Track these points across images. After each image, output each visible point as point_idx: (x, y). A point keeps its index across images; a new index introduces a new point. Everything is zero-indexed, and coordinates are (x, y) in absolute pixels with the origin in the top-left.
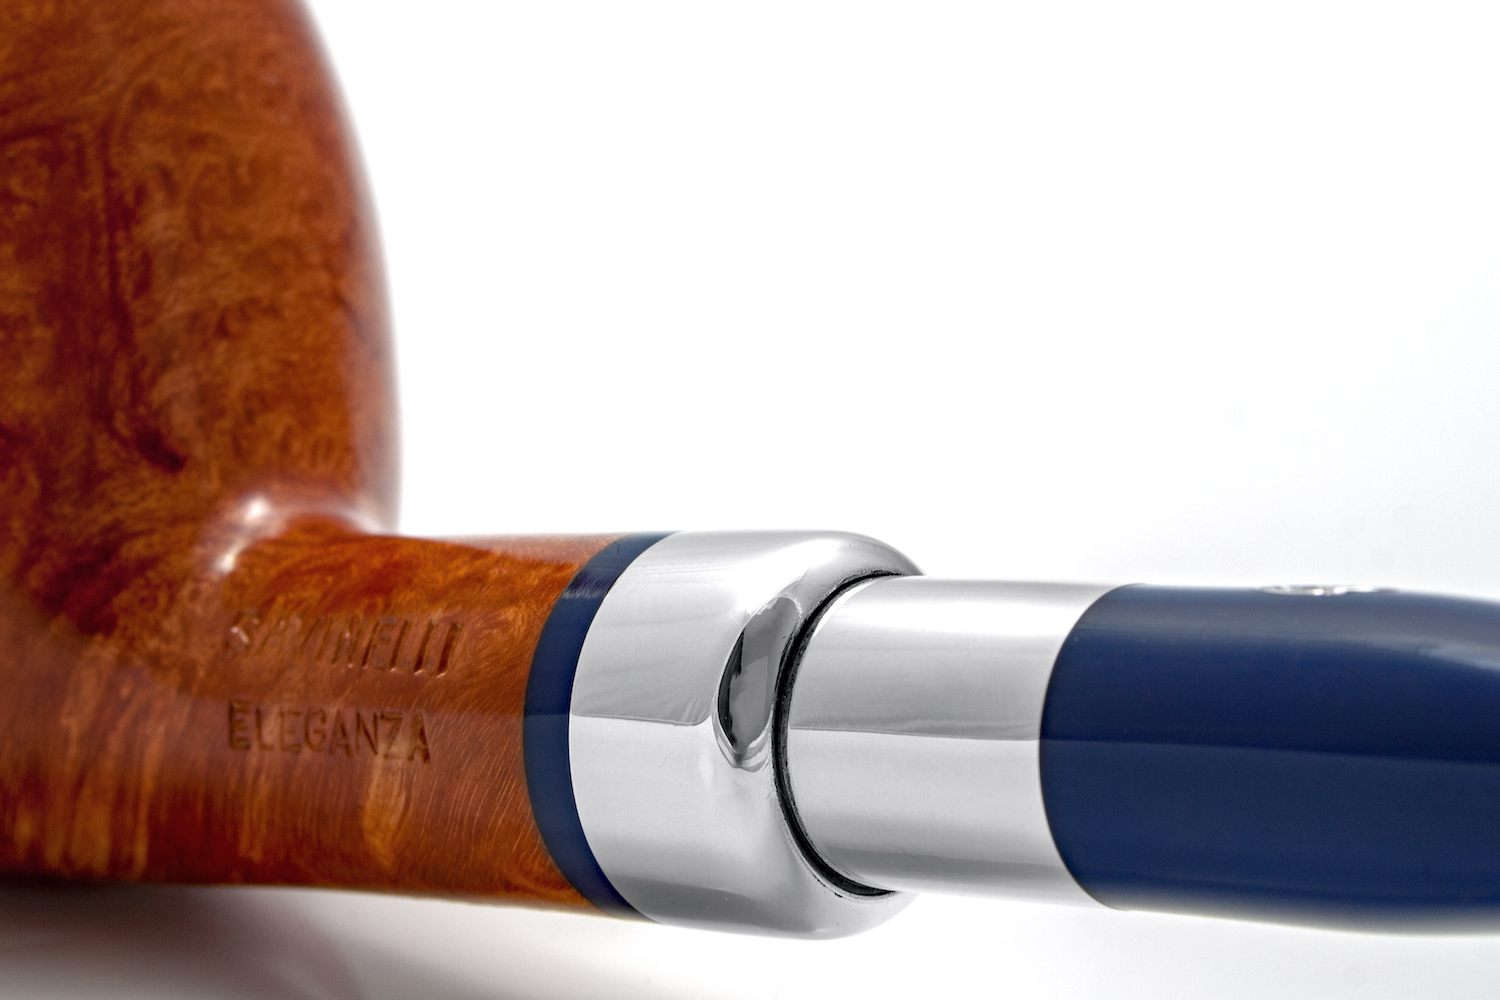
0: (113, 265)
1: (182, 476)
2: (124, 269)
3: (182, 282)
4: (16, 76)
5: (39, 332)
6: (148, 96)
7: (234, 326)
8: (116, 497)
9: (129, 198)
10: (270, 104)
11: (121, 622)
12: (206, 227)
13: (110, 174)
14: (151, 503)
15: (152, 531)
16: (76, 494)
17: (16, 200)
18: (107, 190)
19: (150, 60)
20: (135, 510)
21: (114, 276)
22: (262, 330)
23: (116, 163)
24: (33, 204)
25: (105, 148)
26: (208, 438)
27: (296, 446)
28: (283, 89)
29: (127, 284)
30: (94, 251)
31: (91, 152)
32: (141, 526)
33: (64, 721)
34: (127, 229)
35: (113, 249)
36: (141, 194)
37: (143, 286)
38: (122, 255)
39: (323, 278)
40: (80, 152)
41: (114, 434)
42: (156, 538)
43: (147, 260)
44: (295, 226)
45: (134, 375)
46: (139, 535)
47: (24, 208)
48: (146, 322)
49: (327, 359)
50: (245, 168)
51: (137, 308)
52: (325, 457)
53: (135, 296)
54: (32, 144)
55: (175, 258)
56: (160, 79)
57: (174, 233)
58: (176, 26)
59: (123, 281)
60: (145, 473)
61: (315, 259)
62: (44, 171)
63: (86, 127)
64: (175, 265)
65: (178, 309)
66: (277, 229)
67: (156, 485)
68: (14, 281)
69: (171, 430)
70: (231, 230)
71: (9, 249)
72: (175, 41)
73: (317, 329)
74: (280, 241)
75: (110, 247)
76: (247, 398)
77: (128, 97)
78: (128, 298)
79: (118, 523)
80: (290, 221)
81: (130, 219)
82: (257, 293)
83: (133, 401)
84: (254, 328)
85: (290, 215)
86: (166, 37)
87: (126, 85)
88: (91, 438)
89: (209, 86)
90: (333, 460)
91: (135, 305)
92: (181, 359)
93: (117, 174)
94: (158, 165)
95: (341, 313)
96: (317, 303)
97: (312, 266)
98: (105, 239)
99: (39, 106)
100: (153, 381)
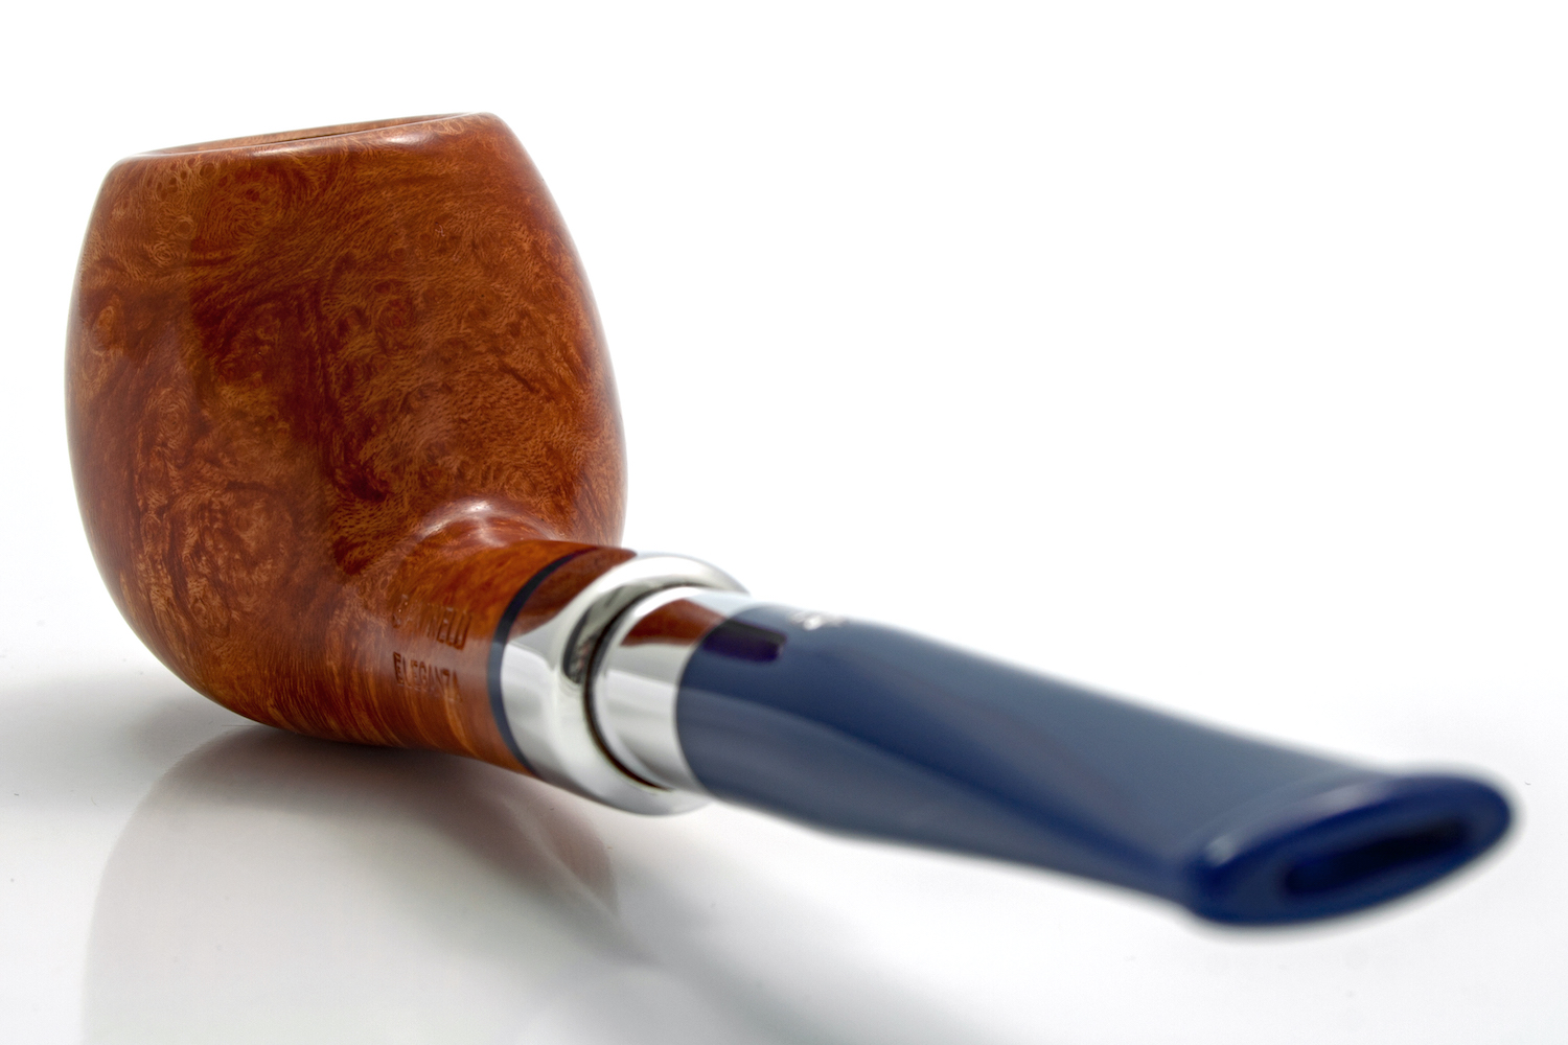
0: (326, 376)
1: (384, 505)
2: (334, 379)
3: (374, 381)
4: (258, 263)
5: (281, 425)
6: (347, 262)
7: (415, 404)
8: (341, 523)
9: (334, 332)
10: (442, 251)
11: (348, 602)
12: (390, 342)
13: (320, 318)
14: (363, 525)
15: (365, 543)
16: (315, 524)
17: (262, 343)
18: (319, 329)
19: (348, 238)
20: (353, 530)
21: (327, 384)
22: (438, 403)
23: (324, 310)
24: (272, 344)
25: (317, 302)
26: (401, 479)
27: (470, 474)
28: (455, 238)
29: (336, 388)
30: (312, 369)
31: (307, 306)
32: (358, 540)
33: (328, 663)
34: (334, 352)
35: (324, 366)
36: (343, 327)
37: (348, 386)
38: (332, 369)
39: (491, 359)
40: (300, 307)
41: (335, 483)
42: (366, 547)
43: (349, 370)
44: (464, 330)
45: (346, 447)
46: (356, 545)
47: (267, 347)
48: (350, 411)
49: (497, 412)
50: (420, 299)
51: (344, 402)
52: (495, 478)
53: (342, 395)
54: (270, 305)
55: (369, 367)
56: (355, 251)
57: (367, 350)
58: (368, 213)
59: (333, 386)
60: (359, 506)
61: (482, 348)
62: (278, 322)
63: (304, 290)
64: (369, 371)
65: (373, 399)
66: (448, 335)
67: (366, 513)
68: (263, 395)
69: (374, 477)
70: (409, 342)
71: (258, 375)
72: (368, 222)
73: (486, 394)
74: (451, 342)
75: (323, 365)
76: (429, 449)
77: (332, 266)
78: (337, 397)
79: (343, 539)
80: (459, 328)
81: (336, 346)
82: (432, 380)
83: (347, 461)
84: (431, 402)
85: (460, 322)
86: (361, 221)
87: (331, 258)
88: (321, 488)
89: (393, 248)
90: (503, 478)
91: (342, 401)
92: (378, 431)
93: (326, 318)
94: (354, 308)
95: (509, 380)
96: (485, 378)
97: (480, 353)
98: (319, 361)
99: (273, 280)
100: (360, 447)
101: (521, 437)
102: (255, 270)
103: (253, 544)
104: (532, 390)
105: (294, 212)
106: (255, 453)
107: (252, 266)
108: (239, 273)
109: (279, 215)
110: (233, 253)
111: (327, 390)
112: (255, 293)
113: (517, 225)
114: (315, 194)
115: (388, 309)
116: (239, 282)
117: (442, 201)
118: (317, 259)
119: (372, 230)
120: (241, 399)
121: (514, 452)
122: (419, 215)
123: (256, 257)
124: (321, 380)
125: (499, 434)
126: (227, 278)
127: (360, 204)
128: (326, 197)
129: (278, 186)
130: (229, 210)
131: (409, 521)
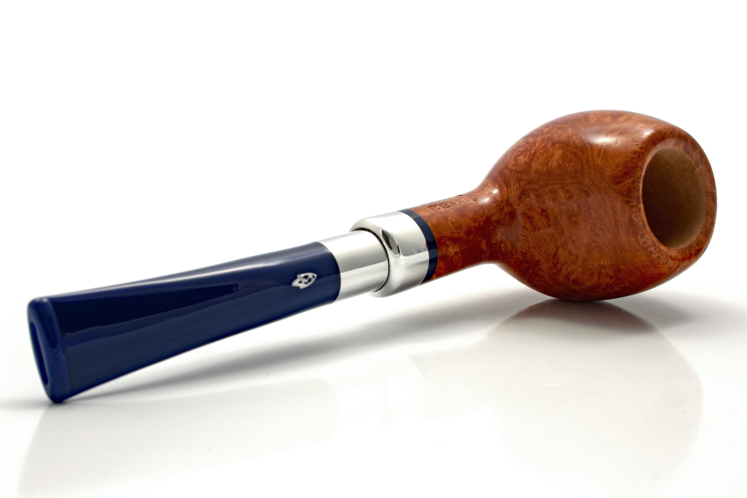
0: (555, 184)
1: (517, 200)
4: (594, 165)
5: (545, 169)
6: (588, 195)
7: (544, 214)
8: (515, 186)
9: (567, 188)
10: (591, 229)
13: (572, 184)
14: (513, 193)
15: (507, 192)
17: (569, 164)
18: (569, 183)
19: (596, 196)
23: (574, 185)
24: (568, 168)
25: (577, 183)
29: (550, 187)
30: (557, 180)
31: (576, 180)
36: (568, 191)
37: (551, 191)
38: (556, 186)
39: (559, 243)
41: (526, 185)
42: (506, 193)
43: (555, 192)
44: (567, 234)
45: (535, 189)
46: (508, 190)
47: (567, 166)
48: (544, 192)
49: (544, 243)
50: (575, 219)
51: (547, 190)
52: (524, 239)
53: (549, 189)
54: (580, 168)
55: (555, 199)
56: (591, 198)
57: (560, 198)
58: (604, 205)
59: (551, 186)
60: (518, 192)
61: (562, 240)
62: (574, 170)
63: (581, 179)
64: (554, 199)
65: (546, 199)
66: (565, 228)
67: (516, 194)
68: (555, 163)
69: (525, 198)
70: (562, 214)
71: (561, 162)
72: (601, 204)
73: (549, 240)
74: (562, 228)
75: (558, 183)
76: (532, 217)
77: (587, 190)
78: (548, 187)
79: (510, 186)
80: (567, 232)
81: (563, 188)
82: (551, 220)
83: (531, 189)
84: (544, 219)
85: (569, 232)
86: (601, 201)
87: (590, 189)
88: (525, 180)
89: (592, 212)
90: (524, 242)
91: (547, 189)
92: (537, 200)
93: (571, 186)
94: (573, 196)
95: (555, 249)
96: (553, 240)
97: (560, 239)
98: (559, 182)
99: (587, 170)
100: (534, 194)
101: (538, 251)
102: (592, 164)
103: (519, 158)
104: (554, 257)
105: (608, 179)
106: (540, 160)
107: (594, 163)
108: (593, 159)
109: (608, 174)
110: (600, 157)
111: (551, 184)
112: (584, 163)
113: (609, 261)
114: (613, 187)
115: (572, 207)
116: (590, 158)
117: (610, 232)
118: (590, 185)
119: (598, 205)
120: (556, 156)
121: (534, 248)
122: (604, 222)
123: (596, 165)
124: (554, 182)
125: (538, 243)
126: (593, 155)
127: (607, 202)
128: (611, 190)
129: (618, 174)
130: (616, 158)
131: (510, 208)
